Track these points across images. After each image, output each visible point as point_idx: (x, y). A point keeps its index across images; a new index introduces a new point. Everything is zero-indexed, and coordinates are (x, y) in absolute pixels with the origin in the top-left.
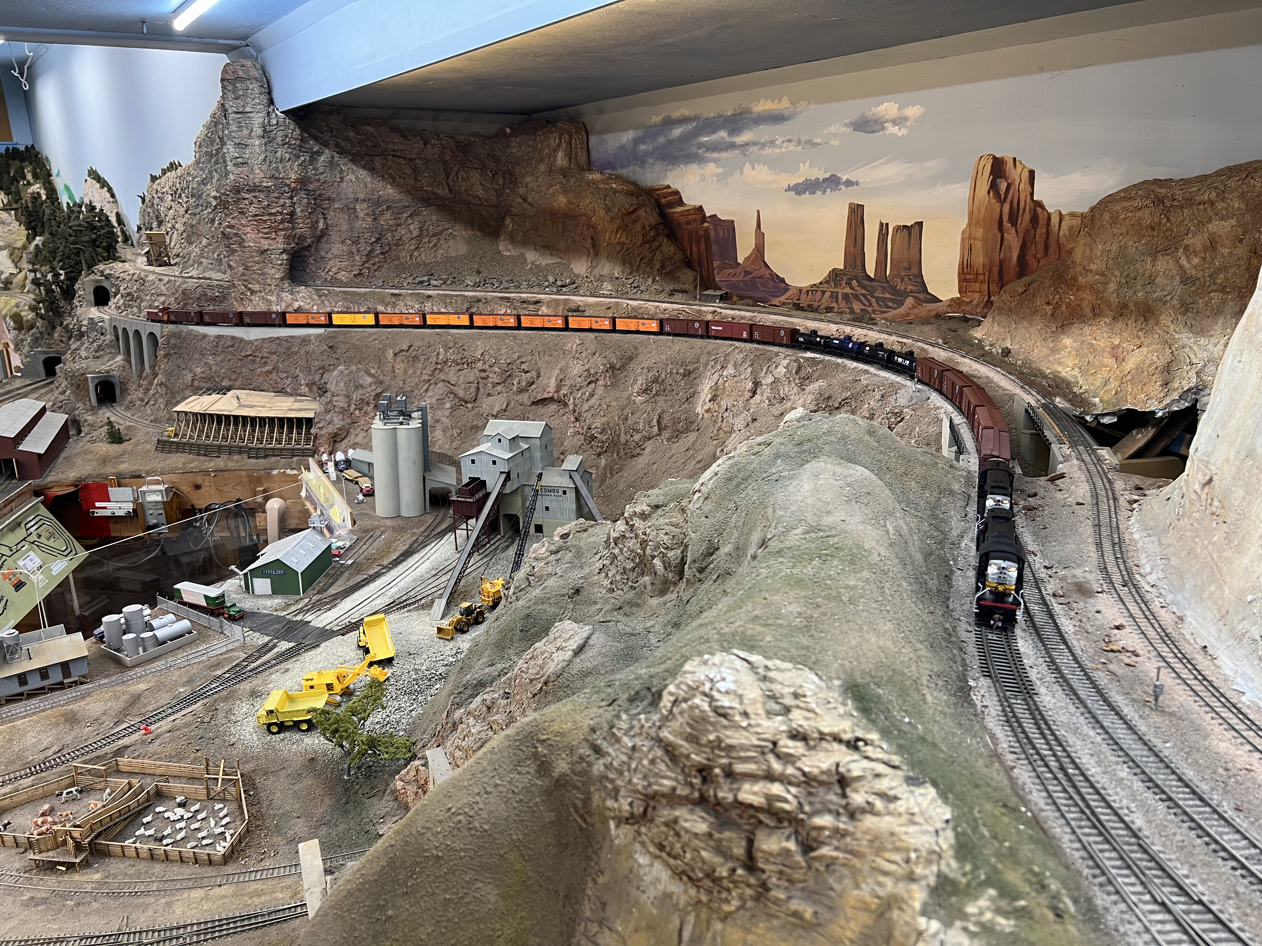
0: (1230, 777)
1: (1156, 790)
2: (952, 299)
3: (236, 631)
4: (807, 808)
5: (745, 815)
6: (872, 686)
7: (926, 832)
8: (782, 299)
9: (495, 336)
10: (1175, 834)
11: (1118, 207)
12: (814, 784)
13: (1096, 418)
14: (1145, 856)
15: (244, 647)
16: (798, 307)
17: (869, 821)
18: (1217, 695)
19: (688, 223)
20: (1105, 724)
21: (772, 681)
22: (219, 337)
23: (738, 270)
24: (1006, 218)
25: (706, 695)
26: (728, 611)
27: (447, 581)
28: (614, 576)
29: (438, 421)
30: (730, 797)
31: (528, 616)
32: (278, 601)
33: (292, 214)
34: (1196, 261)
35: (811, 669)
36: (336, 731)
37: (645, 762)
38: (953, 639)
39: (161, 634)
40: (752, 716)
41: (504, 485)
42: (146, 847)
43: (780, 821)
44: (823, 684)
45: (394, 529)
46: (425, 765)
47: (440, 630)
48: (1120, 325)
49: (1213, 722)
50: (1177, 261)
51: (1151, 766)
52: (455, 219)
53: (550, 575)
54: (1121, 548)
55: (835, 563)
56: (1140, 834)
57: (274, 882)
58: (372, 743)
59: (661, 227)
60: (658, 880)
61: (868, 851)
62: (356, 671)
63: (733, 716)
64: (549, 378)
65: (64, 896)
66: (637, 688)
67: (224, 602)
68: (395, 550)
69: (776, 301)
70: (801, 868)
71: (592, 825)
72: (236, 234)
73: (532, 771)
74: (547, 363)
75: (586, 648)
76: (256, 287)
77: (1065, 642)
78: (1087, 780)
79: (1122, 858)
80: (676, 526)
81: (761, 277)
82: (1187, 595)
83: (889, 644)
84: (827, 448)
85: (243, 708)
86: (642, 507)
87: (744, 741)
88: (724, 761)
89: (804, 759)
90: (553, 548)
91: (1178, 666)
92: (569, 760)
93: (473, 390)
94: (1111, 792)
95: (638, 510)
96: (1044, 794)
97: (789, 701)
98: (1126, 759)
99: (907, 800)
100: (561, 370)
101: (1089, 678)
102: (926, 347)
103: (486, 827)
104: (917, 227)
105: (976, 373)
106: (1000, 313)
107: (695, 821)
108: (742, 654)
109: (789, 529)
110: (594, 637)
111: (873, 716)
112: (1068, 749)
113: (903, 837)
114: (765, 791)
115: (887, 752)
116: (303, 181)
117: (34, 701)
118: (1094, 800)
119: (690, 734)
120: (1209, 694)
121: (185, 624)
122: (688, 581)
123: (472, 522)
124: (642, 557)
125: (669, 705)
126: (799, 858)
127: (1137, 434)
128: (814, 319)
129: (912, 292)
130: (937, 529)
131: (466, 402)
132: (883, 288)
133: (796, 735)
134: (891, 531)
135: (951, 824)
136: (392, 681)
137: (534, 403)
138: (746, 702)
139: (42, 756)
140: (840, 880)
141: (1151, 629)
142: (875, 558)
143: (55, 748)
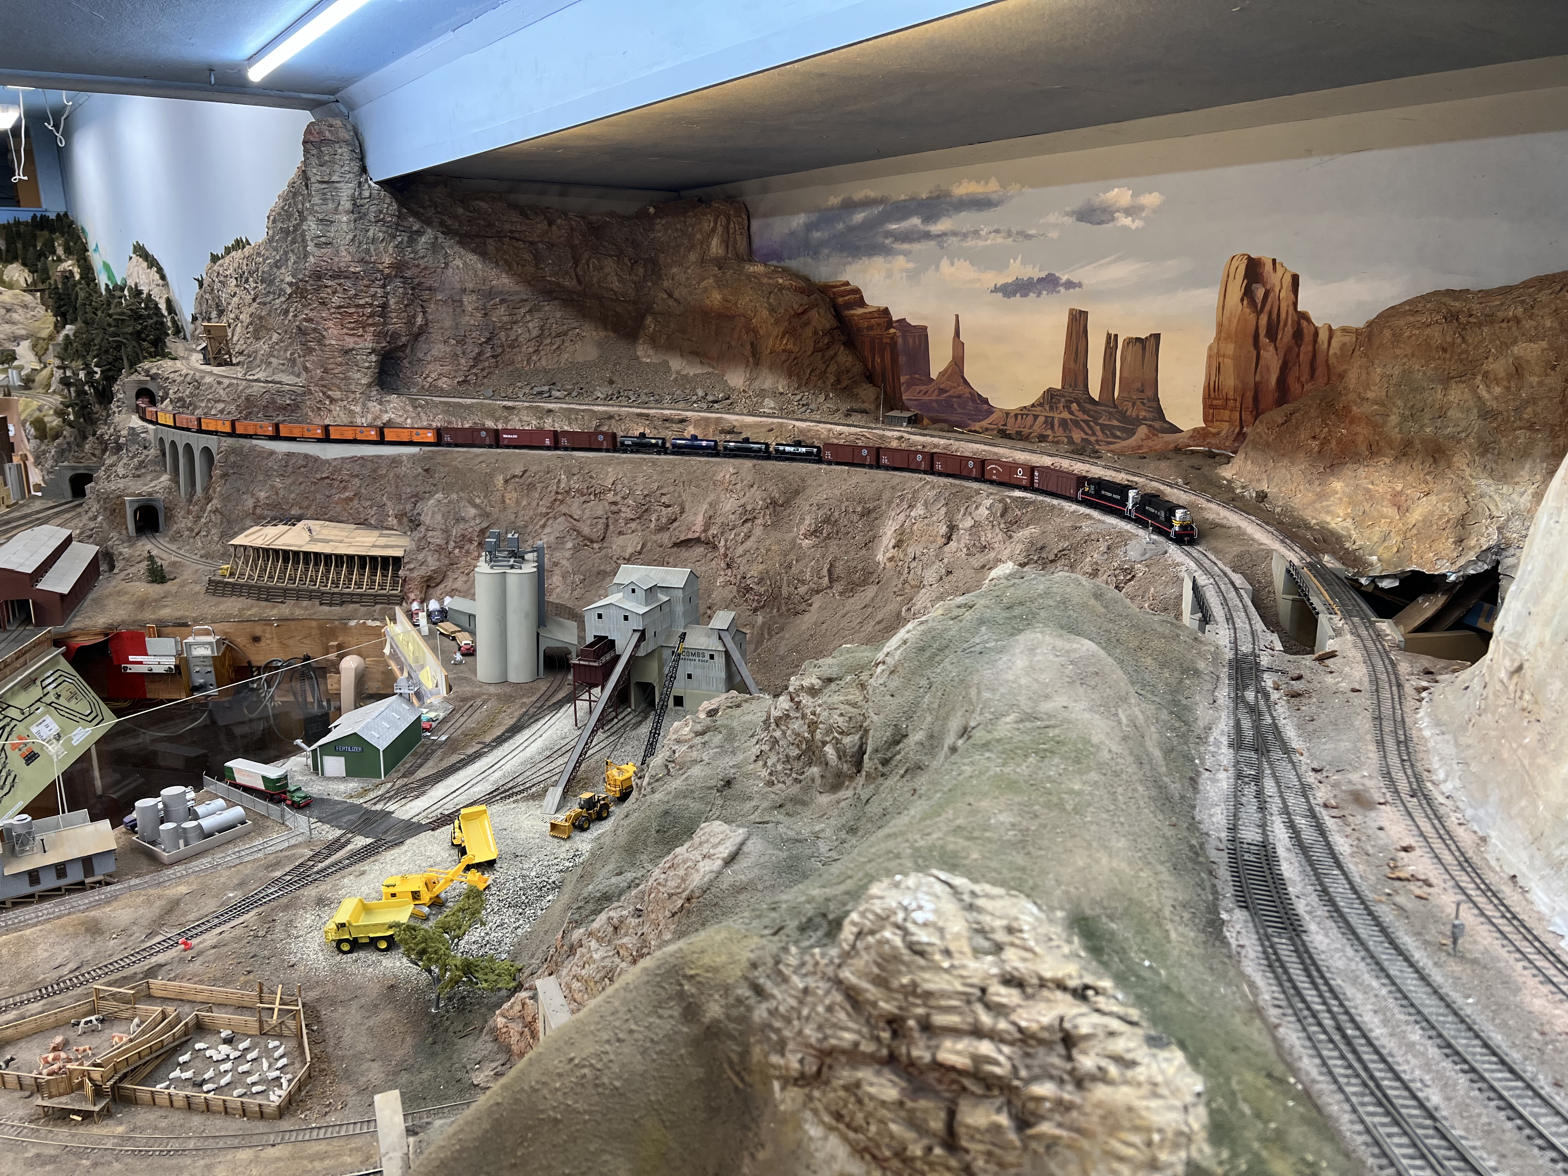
0: (1547, 1044)
1: (1456, 1058)
2: (1195, 430)
3: (300, 822)
4: (1023, 1073)
5: (946, 1080)
6: (1104, 919)
7: (1171, 1108)
8: (985, 423)
9: (631, 461)
10: (1479, 1115)
11: (1401, 322)
12: (1033, 1042)
13: (1373, 581)
14: (1443, 1143)
15: (310, 842)
16: (1004, 434)
17: (1101, 1092)
18: (1530, 937)
19: (870, 328)
20: (1392, 972)
21: (979, 910)
22: (289, 455)
23: (931, 387)
24: (1262, 332)
25: (898, 927)
26: (923, 819)
27: (564, 764)
28: (774, 765)
29: (556, 564)
30: (927, 1057)
31: (666, 813)
32: (353, 785)
33: (384, 306)
34: (1498, 390)
35: (1028, 896)
36: (423, 952)
37: (820, 1009)
38: (1201, 859)
39: (207, 823)
40: (956, 955)
41: (637, 646)
42: (182, 1093)
43: (989, 1087)
44: (1043, 916)
45: (499, 697)
46: (534, 997)
47: (554, 827)
48: (1402, 467)
49: (1526, 972)
50: (1474, 390)
51: (1450, 1028)
52: (584, 316)
53: (695, 762)
54: (1407, 748)
55: (1056, 760)
56: (1437, 1115)
57: (342, 1142)
58: (468, 968)
59: (837, 332)
60: (833, 1158)
61: (1099, 1129)
62: (450, 876)
63: (933, 954)
64: (696, 514)
65: (79, 1154)
66: (810, 914)
67: (286, 785)
68: (500, 724)
69: (977, 426)
70: (1015, 1148)
71: (751, 1086)
72: (315, 330)
73: (676, 1014)
74: (694, 495)
75: (740, 857)
76: (337, 394)
77: (1339, 865)
78: (1370, 1043)
79: (1414, 1145)
80: (854, 705)
81: (959, 396)
82: (1491, 810)
83: (1124, 866)
84: (1043, 613)
85: (308, 918)
86: (810, 680)
87: (945, 986)
88: (920, 1011)
89: (1020, 1011)
90: (699, 728)
91: (1481, 900)
92: (723, 1002)
93: (601, 526)
94: (1400, 1059)
95: (806, 683)
96: (1317, 1061)
97: (1001, 936)
98: (1419, 1018)
99: (1148, 1066)
100: (710, 504)
101: (1370, 913)
102: (1162, 487)
103: (617, 1084)
104: (1152, 340)
105: (1225, 522)
106: (1255, 447)
107: (882, 1085)
108: (943, 876)
109: (998, 716)
110: (749, 843)
111: (1105, 958)
112: (1346, 1003)
113: (1144, 1113)
114: (971, 1050)
115: (1122, 1004)
116: (399, 267)
117: (46, 905)
118: (1380, 1070)
119: (878, 976)
120: (1520, 937)
121: (237, 812)
122: (868, 775)
123: (596, 691)
124: (810, 743)
125: (851, 938)
126: (1012, 1136)
127: (1424, 602)
128: (1023, 450)
129: (1145, 419)
130: (1179, 718)
131: (592, 542)
132: (1110, 413)
133: (1011, 981)
134: (1124, 721)
135: (1204, 1099)
136: (494, 889)
137: (676, 545)
138: (948, 936)
139: (55, 975)
140: (1063, 1165)
141: (1447, 852)
142: (1105, 755)
143: (72, 966)
